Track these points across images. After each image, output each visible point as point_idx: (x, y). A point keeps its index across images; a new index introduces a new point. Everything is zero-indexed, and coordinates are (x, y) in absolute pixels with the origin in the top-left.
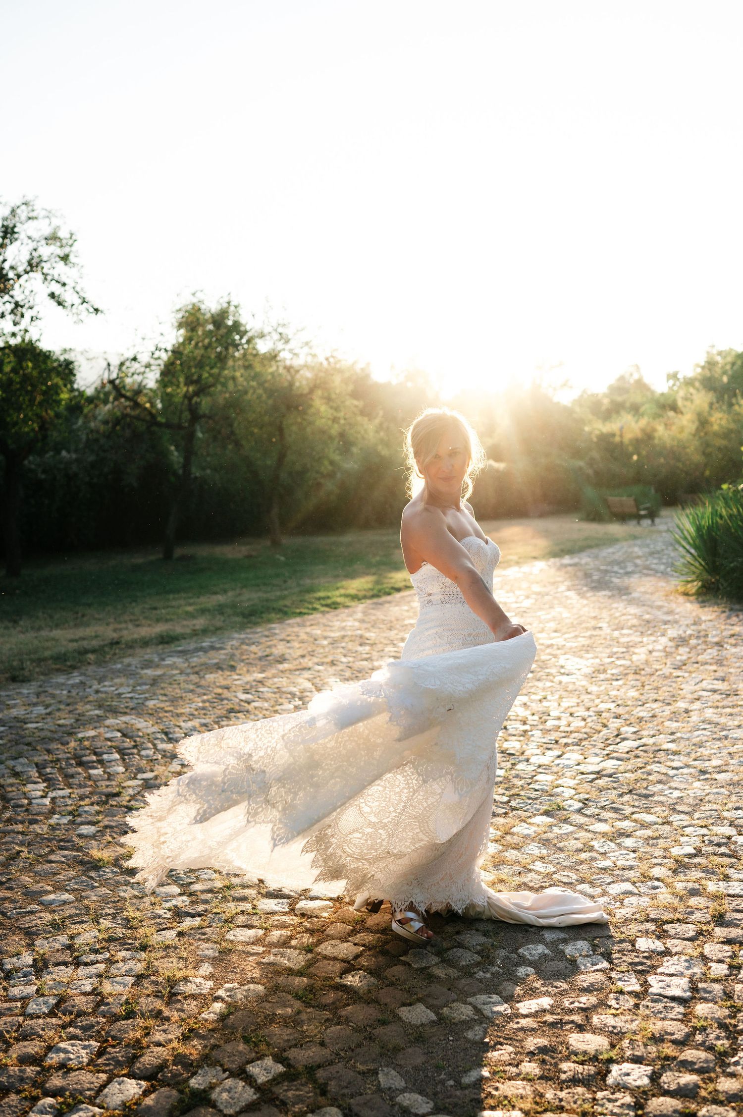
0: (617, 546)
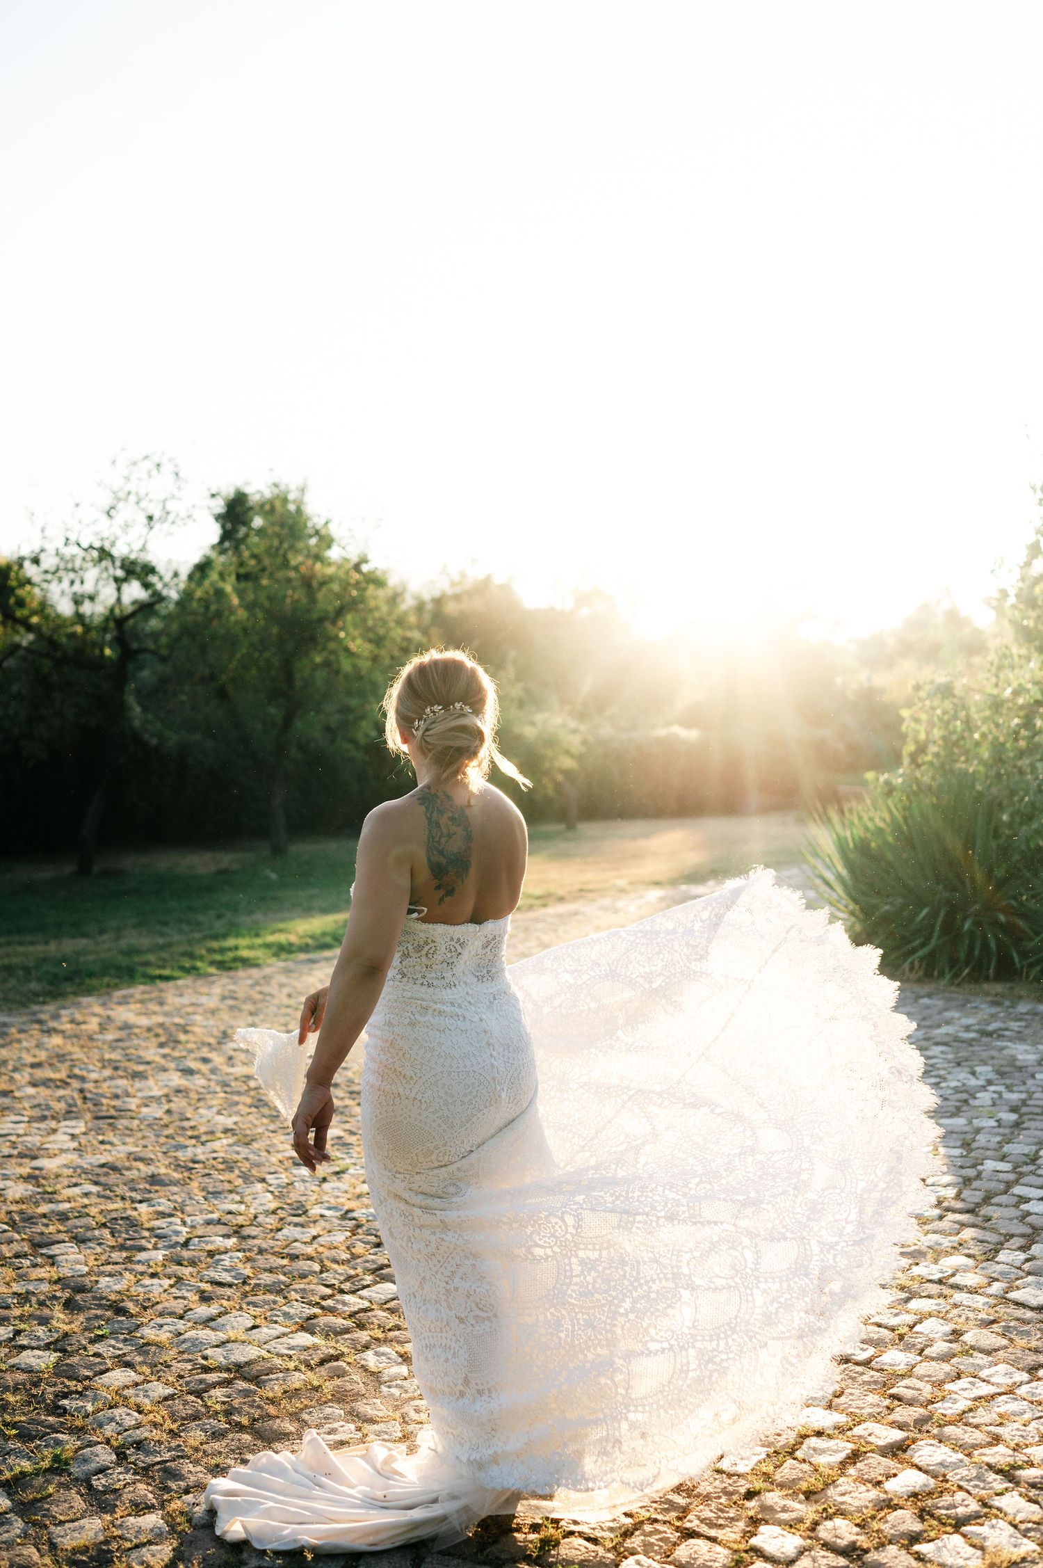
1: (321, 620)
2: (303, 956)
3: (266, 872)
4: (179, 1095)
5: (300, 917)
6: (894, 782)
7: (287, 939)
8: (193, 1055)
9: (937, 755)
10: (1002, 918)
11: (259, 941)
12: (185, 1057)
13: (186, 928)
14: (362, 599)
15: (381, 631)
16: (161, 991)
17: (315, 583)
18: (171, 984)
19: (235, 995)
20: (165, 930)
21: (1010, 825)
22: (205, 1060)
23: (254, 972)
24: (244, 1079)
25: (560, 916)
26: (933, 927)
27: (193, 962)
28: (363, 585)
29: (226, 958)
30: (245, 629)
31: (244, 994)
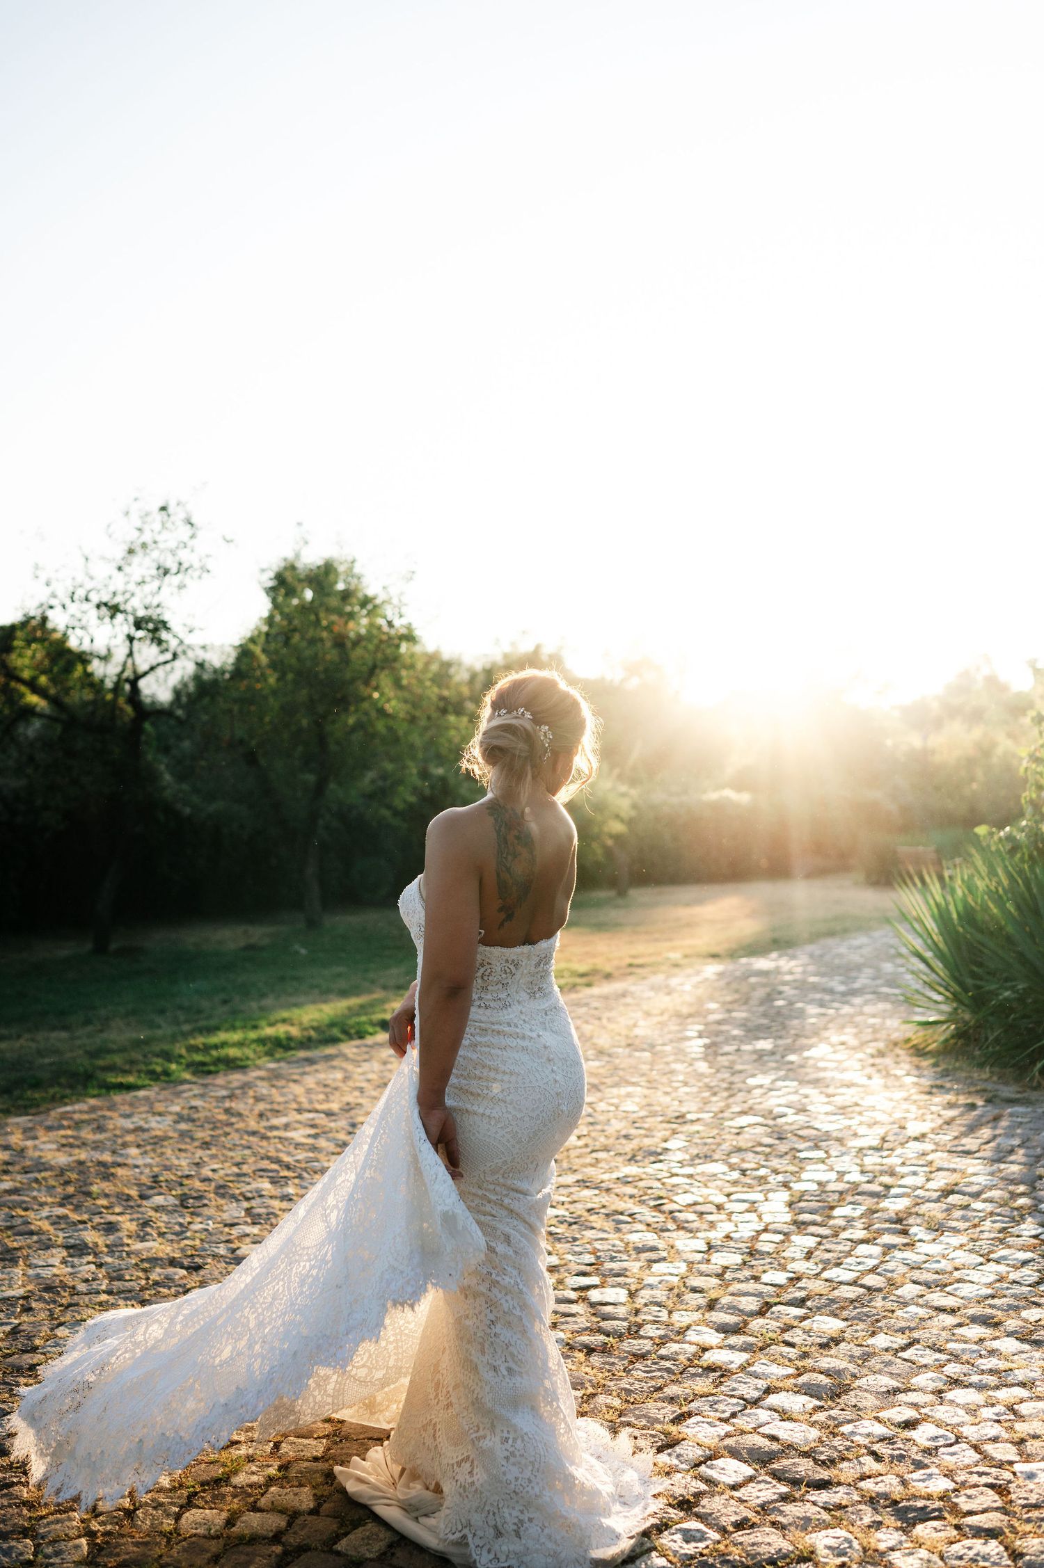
0: (876, 934)
1: (353, 680)
2: (302, 1054)
3: (297, 947)
4: (46, 1296)
5: (314, 1002)
6: (1019, 836)
7: (287, 1032)
8: (97, 1219)
11: (253, 1035)
12: (84, 1222)
13: (182, 1018)
14: (396, 658)
15: (419, 691)
16: (112, 1108)
17: (349, 645)
18: (129, 1096)
19: (196, 1116)
20: (159, 1020)
22: (111, 1228)
23: (237, 1078)
24: (146, 1265)
25: (606, 998)
27: (167, 1065)
28: (396, 641)
29: (207, 1059)
30: (274, 692)
31: (208, 1114)
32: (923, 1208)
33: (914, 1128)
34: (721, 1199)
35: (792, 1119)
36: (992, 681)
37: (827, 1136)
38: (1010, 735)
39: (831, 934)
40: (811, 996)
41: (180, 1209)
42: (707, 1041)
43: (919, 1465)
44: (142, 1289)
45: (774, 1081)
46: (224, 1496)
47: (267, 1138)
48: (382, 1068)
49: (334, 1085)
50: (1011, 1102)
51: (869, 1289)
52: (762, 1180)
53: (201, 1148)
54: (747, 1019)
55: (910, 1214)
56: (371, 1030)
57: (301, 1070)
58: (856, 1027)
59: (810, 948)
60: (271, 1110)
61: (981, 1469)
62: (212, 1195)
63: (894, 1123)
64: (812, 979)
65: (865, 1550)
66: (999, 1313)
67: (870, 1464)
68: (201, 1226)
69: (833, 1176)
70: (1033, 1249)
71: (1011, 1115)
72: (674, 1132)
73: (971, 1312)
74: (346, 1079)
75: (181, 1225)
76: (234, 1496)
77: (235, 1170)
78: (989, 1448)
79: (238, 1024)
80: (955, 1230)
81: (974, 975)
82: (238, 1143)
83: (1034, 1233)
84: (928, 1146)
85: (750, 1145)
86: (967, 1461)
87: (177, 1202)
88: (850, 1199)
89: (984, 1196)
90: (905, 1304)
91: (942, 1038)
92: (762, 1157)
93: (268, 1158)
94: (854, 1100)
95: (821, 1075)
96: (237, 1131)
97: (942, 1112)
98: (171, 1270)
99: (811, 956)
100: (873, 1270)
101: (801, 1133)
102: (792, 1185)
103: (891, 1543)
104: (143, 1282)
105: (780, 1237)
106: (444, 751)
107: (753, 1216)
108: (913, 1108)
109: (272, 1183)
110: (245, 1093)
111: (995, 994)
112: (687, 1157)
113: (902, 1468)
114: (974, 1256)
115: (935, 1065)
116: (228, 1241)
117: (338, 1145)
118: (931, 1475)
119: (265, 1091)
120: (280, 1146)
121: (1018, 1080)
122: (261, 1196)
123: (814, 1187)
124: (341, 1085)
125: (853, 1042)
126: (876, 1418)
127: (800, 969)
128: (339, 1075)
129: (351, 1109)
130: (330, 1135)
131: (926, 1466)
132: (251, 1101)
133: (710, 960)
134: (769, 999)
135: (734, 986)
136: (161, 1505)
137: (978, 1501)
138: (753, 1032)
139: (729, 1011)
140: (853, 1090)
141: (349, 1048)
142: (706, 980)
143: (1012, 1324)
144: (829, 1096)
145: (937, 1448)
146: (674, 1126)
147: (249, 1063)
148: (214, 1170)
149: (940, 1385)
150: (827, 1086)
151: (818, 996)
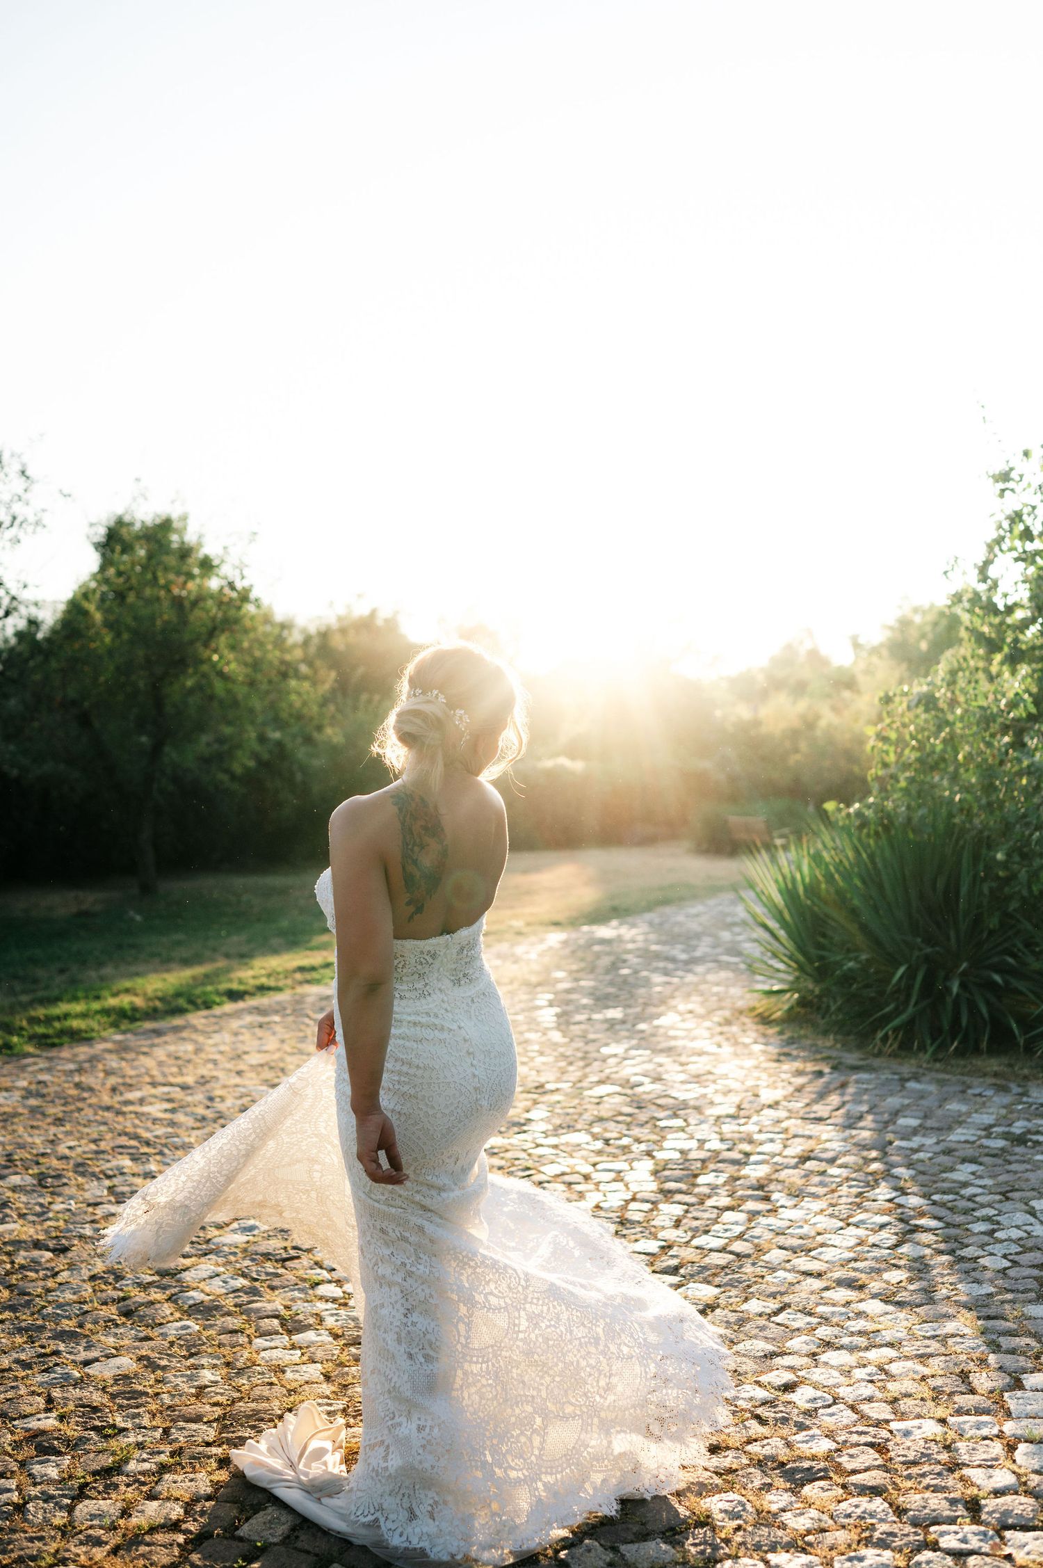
0: (711, 902)
1: (192, 642)
2: (148, 1025)
3: (131, 913)
5: (156, 971)
6: (867, 813)
7: (131, 1003)
9: (911, 781)
10: (997, 978)
11: (96, 1006)
13: (18, 987)
14: (237, 621)
15: (258, 654)
17: (187, 604)
21: (1005, 865)
23: (83, 1051)
24: (10, 1248)
26: (909, 988)
27: (8, 1037)
28: (238, 603)
29: (51, 1031)
30: (110, 652)
31: (57, 1088)
32: (783, 1175)
33: (767, 1096)
34: (587, 1169)
35: (648, 1087)
36: (814, 656)
37: (684, 1105)
38: (834, 709)
39: (666, 902)
40: (655, 964)
41: (39, 1189)
42: (558, 1010)
43: (801, 1427)
44: (8, 1273)
45: (627, 1050)
46: (116, 1486)
47: (123, 1114)
48: (234, 1039)
49: (187, 1057)
50: (855, 1069)
51: (738, 1255)
52: (626, 1149)
53: (54, 1124)
54: (595, 988)
55: (771, 1181)
56: (218, 1000)
57: (149, 1042)
58: (702, 995)
59: (648, 916)
60: (124, 1084)
61: (861, 1429)
62: (71, 1174)
63: (747, 1091)
64: (654, 947)
65: (759, 1512)
66: (863, 1276)
67: (755, 1428)
68: (62, 1206)
69: (693, 1144)
70: (888, 1212)
71: (857, 1082)
72: (535, 1102)
73: (837, 1275)
74: (198, 1051)
75: (41, 1205)
76: (128, 1485)
77: (93, 1147)
78: (865, 1408)
79: (80, 994)
80: (815, 1196)
81: (820, 946)
82: (92, 1118)
83: (888, 1197)
84: (782, 1114)
85: (610, 1114)
86: (845, 1421)
87: (35, 1182)
88: (712, 1166)
89: (839, 1162)
90: (773, 1270)
91: (786, 1007)
92: (623, 1127)
93: (126, 1134)
94: (708, 1068)
95: (673, 1043)
96: (90, 1106)
97: (793, 1080)
98: (36, 1253)
99: (651, 924)
100: (740, 1237)
101: (659, 1102)
102: (655, 1153)
103: (781, 1505)
104: (8, 1266)
105: (648, 1206)
106: (284, 715)
107: (620, 1185)
108: (764, 1076)
109: (132, 1160)
110: (93, 1067)
111: (839, 964)
112: (550, 1127)
113: (785, 1431)
114: (835, 1221)
115: (781, 1033)
116: (93, 1222)
117: (196, 1120)
118: (813, 1436)
119: (114, 1065)
120: (137, 1122)
121: (860, 1047)
122: (122, 1174)
123: (677, 1155)
124: (193, 1057)
125: (700, 1010)
126: (757, 1383)
127: (640, 938)
128: (190, 1047)
129: (207, 1082)
130: (188, 1109)
131: (808, 1428)
132: (101, 1075)
133: (552, 928)
134: (614, 967)
135: (580, 954)
136: (53, 1497)
137: (860, 1460)
138: (602, 1000)
139: (577, 980)
140: (704, 1059)
141: (197, 1018)
142: (551, 948)
143: (875, 1286)
144: (682, 1064)
145: (816, 1410)
146: (535, 1096)
147: (94, 1034)
148: (70, 1148)
149: (814, 1349)
150: (680, 1055)
151: (661, 964)
